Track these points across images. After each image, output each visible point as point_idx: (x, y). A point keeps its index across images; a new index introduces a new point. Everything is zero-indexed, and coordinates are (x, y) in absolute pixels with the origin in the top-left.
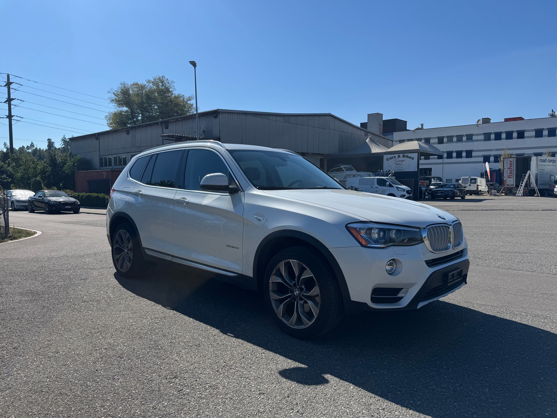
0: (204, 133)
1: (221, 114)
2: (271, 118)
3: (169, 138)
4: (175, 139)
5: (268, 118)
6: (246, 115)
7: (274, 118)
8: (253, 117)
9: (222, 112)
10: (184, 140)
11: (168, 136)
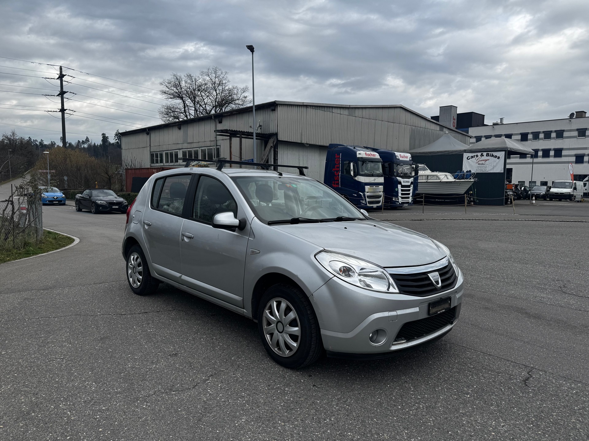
0: (261, 129)
1: (280, 107)
2: (334, 110)
3: (222, 134)
4: (229, 134)
5: (331, 111)
6: (307, 108)
7: (338, 111)
8: (314, 110)
9: (280, 104)
10: (239, 135)
11: (222, 131)
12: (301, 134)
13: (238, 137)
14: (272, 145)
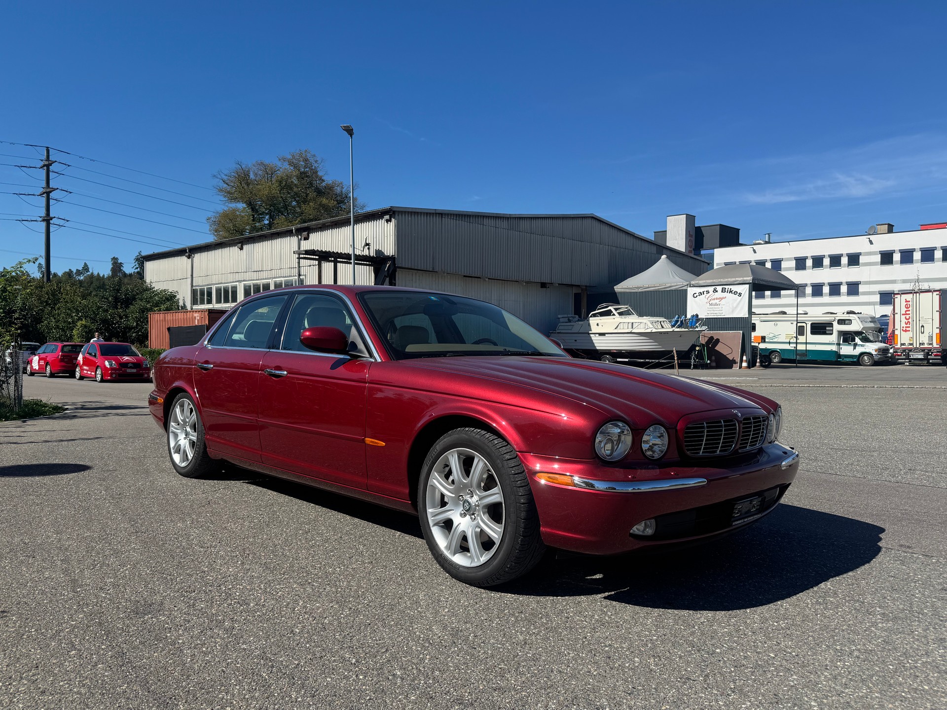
0: (369, 249)
1: (398, 215)
2: (486, 221)
3: (307, 256)
4: (317, 257)
5: (481, 222)
6: (442, 217)
7: (492, 222)
8: (453, 221)
9: (399, 212)
10: (333, 259)
11: (307, 252)
12: (433, 259)
13: (331, 261)
14: (386, 275)
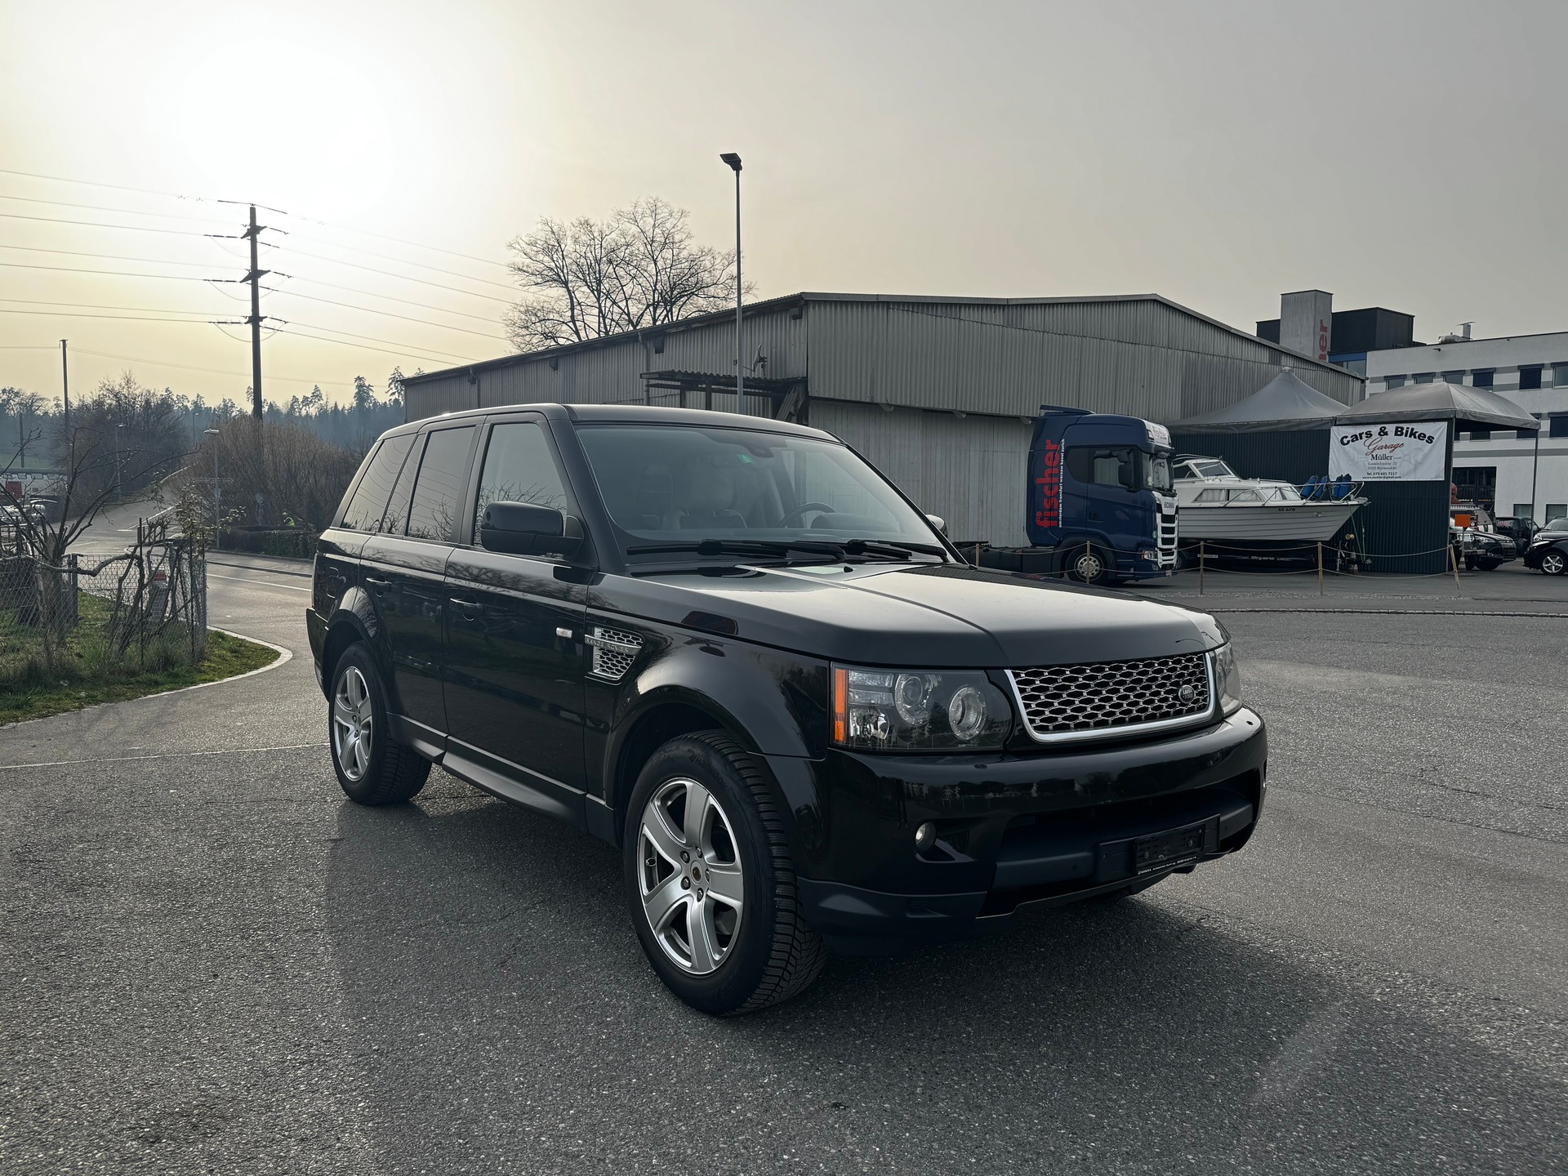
0: (763, 366)
1: (814, 308)
2: (964, 313)
3: (660, 382)
4: (679, 384)
5: (956, 315)
6: (888, 308)
7: (975, 315)
8: (908, 314)
9: (815, 302)
10: (704, 386)
11: (661, 375)
12: (872, 381)
13: (702, 390)
14: (792, 411)
